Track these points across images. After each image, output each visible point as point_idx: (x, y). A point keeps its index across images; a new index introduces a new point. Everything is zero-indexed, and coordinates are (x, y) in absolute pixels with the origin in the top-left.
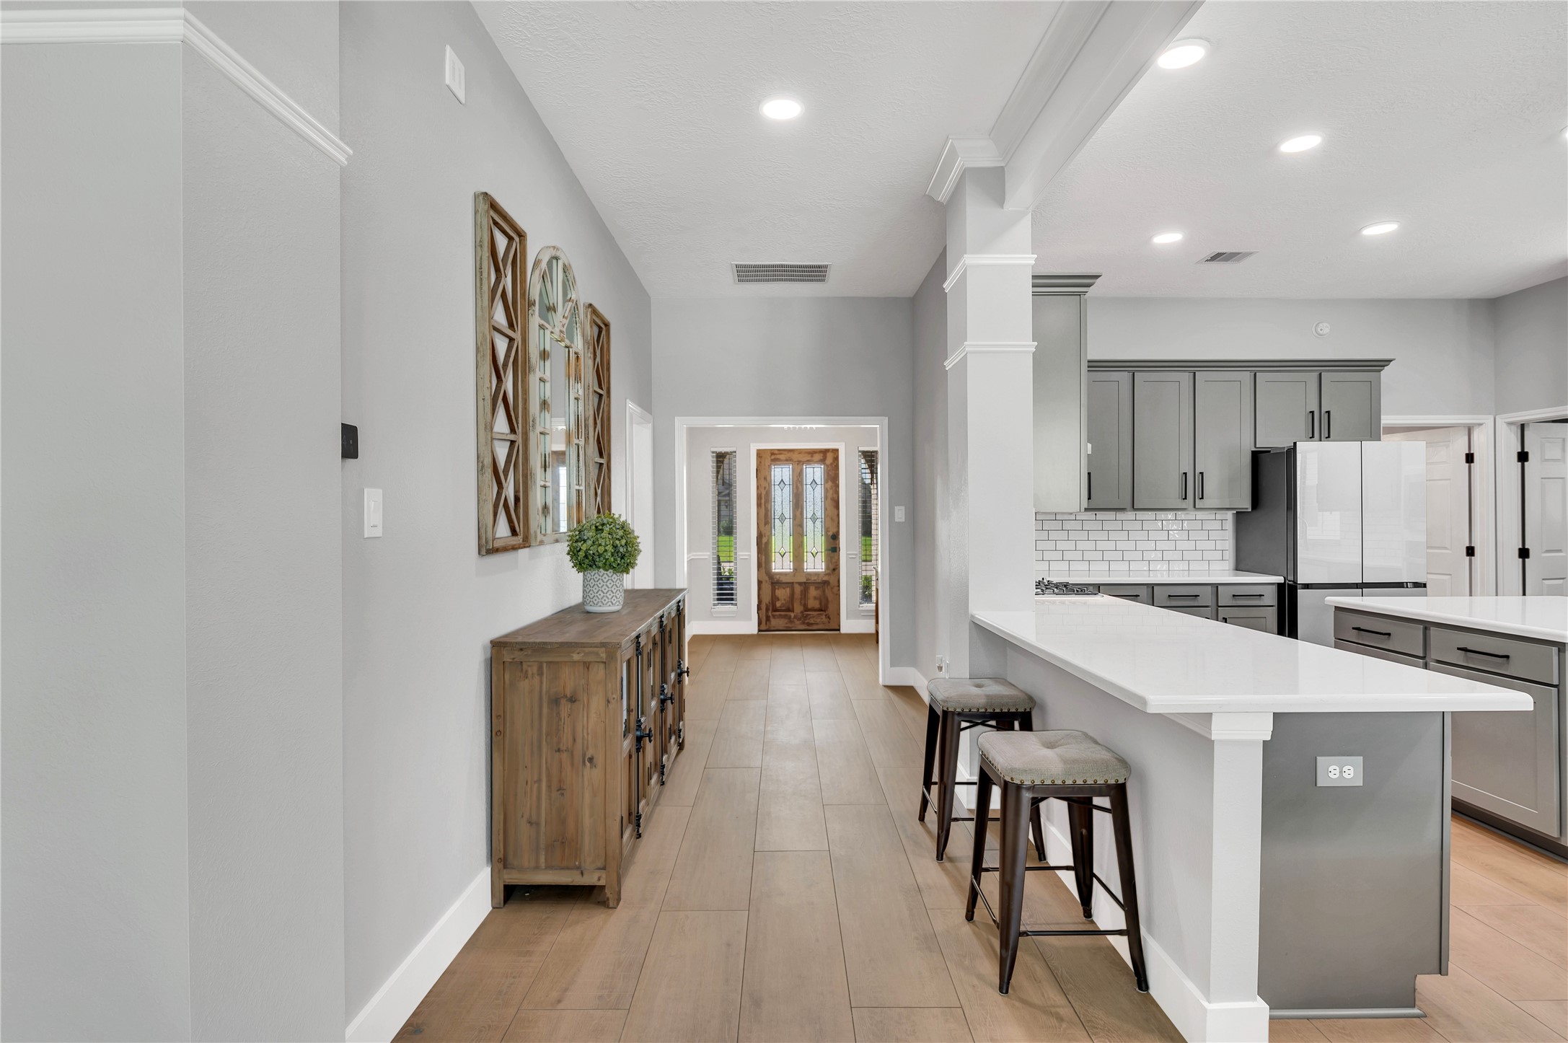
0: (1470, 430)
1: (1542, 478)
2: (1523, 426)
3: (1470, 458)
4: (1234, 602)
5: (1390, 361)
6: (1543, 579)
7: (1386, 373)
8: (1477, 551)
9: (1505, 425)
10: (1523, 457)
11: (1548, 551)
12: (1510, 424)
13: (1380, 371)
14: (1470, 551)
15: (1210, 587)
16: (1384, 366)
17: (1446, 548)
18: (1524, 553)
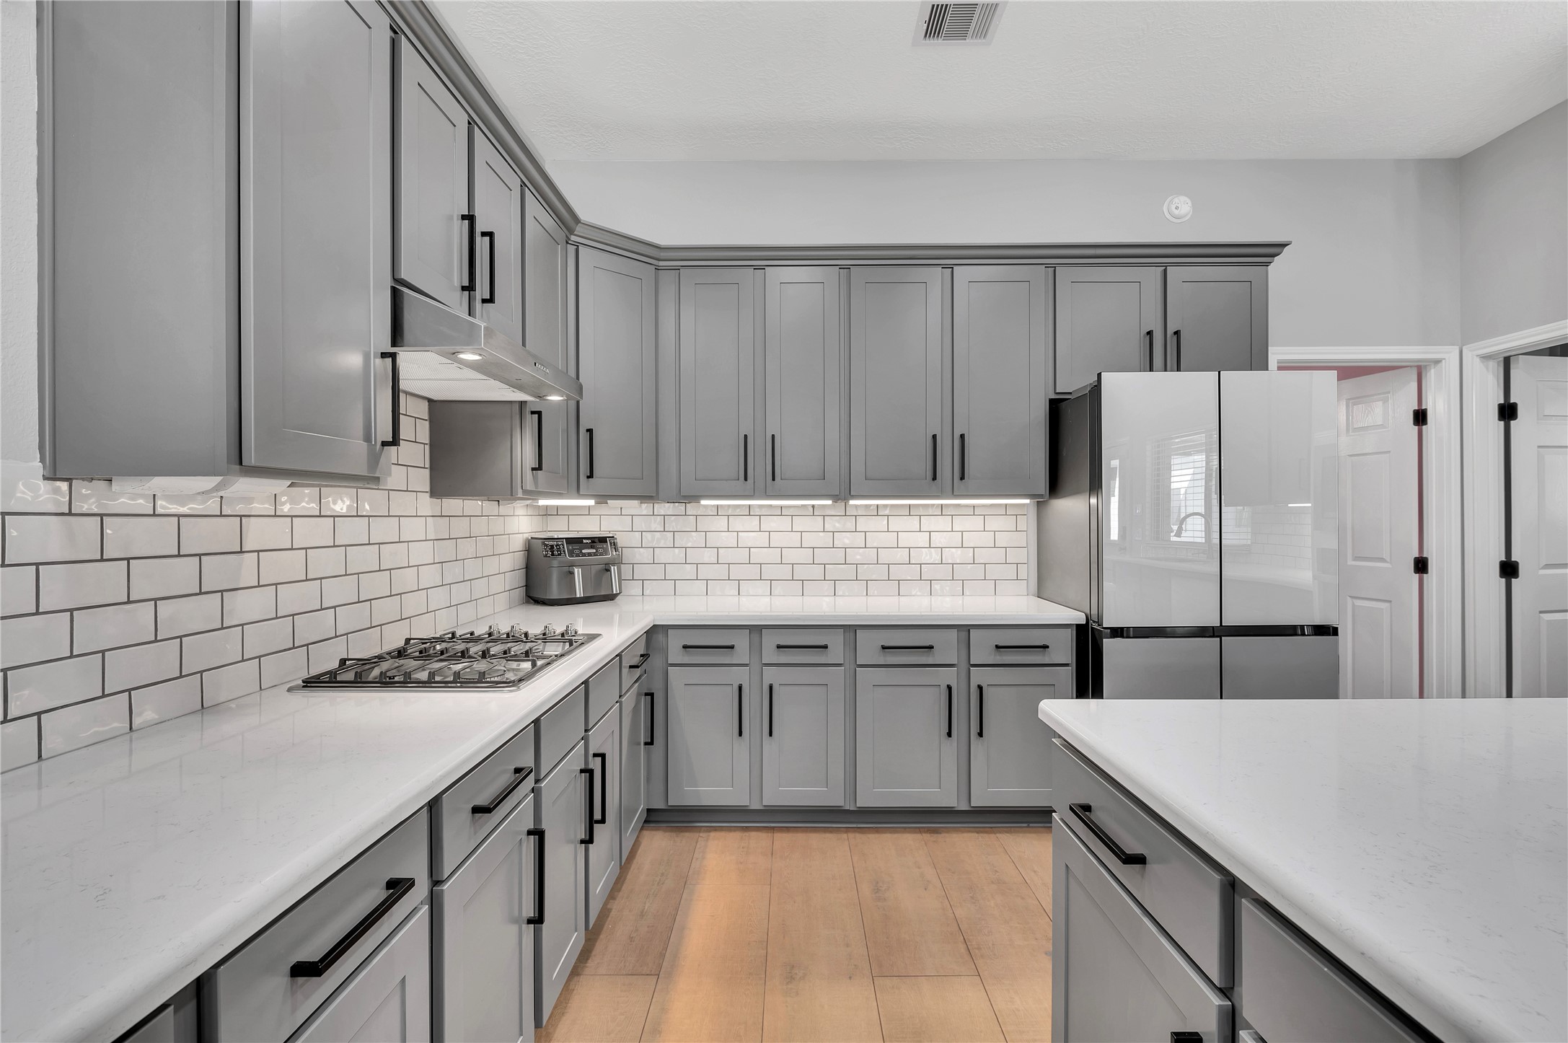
0: (1420, 371)
1: (1539, 447)
2: (1507, 362)
3: (1420, 417)
4: (998, 657)
5: (1284, 245)
6: (1541, 612)
7: (1278, 269)
8: (1432, 566)
9: (1478, 360)
10: (1508, 412)
11: (1548, 566)
12: (1486, 358)
13: (1267, 264)
14: (1421, 566)
15: (954, 632)
16: (1274, 256)
17: (1382, 560)
18: (1509, 570)
